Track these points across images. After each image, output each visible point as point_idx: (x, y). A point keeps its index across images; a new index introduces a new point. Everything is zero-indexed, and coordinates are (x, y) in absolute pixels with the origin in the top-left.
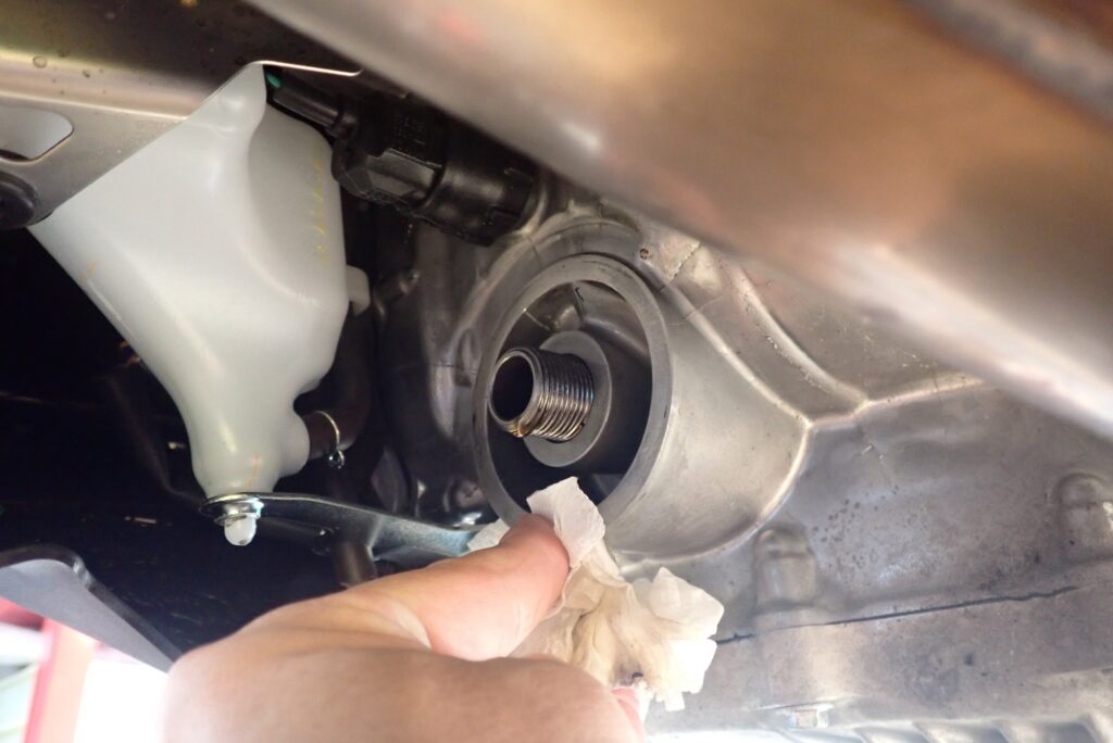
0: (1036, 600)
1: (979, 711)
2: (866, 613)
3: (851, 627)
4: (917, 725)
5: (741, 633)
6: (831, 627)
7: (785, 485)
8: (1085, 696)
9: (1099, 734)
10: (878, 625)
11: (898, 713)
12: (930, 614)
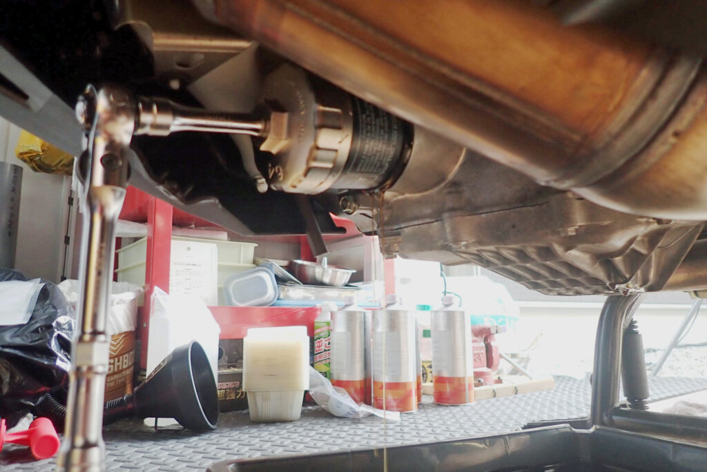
0: (537, 207)
1: (515, 243)
2: (480, 212)
3: (475, 217)
4: (497, 248)
5: (438, 219)
6: (469, 217)
7: (457, 167)
8: (550, 237)
9: (554, 249)
10: (483, 215)
11: (489, 244)
12: (501, 212)
